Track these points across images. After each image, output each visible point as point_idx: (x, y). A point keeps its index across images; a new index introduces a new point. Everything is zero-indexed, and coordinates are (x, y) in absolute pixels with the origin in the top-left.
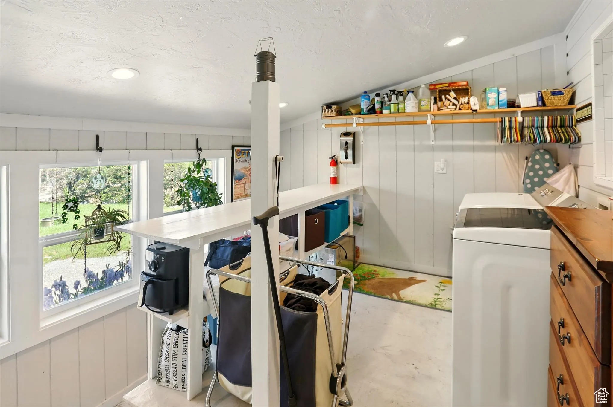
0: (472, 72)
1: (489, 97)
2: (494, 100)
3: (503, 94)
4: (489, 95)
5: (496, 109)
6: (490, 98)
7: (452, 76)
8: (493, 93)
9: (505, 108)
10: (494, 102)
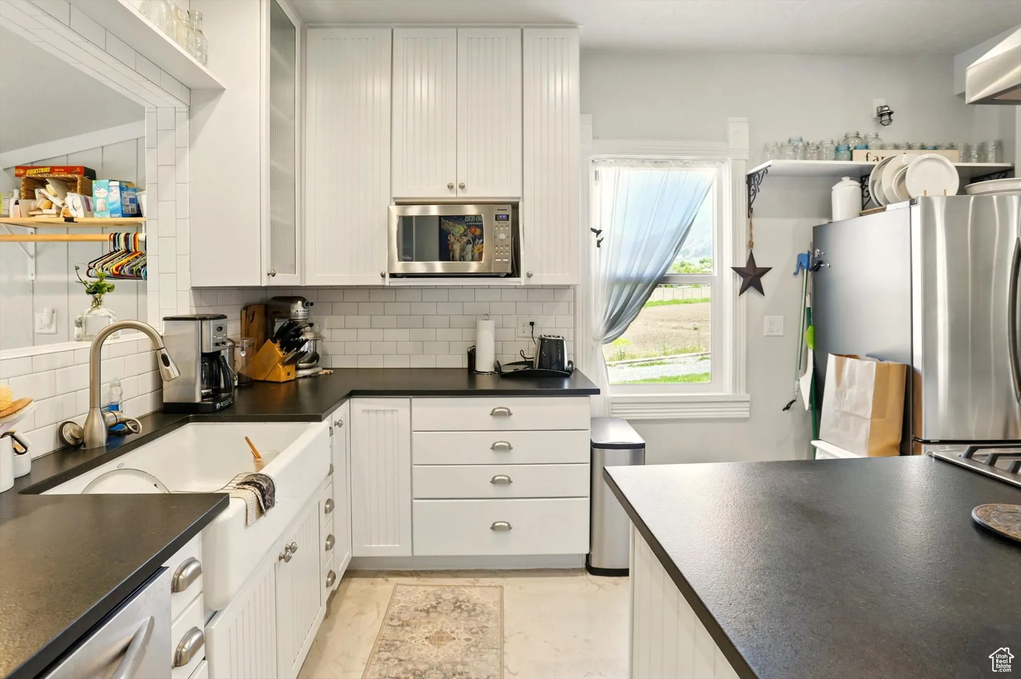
0: (102, 150)
1: (96, 197)
2: (103, 202)
3: (114, 191)
4: (96, 193)
5: (107, 218)
6: (98, 198)
7: (67, 155)
8: (102, 190)
9: (119, 217)
10: (103, 206)
